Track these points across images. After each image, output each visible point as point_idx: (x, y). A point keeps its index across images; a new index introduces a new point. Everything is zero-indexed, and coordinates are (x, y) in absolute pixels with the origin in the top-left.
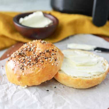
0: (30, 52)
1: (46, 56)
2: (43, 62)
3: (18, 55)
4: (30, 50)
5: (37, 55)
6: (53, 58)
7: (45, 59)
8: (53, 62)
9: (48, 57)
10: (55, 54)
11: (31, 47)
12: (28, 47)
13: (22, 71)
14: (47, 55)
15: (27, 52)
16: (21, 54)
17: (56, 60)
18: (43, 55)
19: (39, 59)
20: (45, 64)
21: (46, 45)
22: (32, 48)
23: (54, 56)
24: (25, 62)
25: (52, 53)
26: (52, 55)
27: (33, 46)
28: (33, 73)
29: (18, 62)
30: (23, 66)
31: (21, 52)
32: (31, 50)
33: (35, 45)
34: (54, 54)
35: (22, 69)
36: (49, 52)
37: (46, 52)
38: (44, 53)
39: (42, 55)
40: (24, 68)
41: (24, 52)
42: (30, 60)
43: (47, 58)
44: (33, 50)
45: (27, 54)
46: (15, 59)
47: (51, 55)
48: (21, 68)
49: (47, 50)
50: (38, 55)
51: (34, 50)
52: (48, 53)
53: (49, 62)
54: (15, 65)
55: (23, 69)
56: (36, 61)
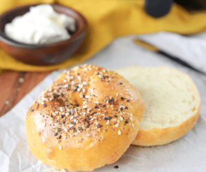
0: (76, 93)
1: (107, 113)
2: (100, 126)
3: (51, 99)
4: (76, 90)
5: (88, 110)
6: (121, 119)
7: (106, 119)
8: (122, 128)
9: (112, 115)
10: (126, 108)
11: (78, 84)
12: (73, 83)
13: (57, 141)
14: (110, 111)
15: (70, 92)
16: (58, 96)
17: (127, 122)
18: (101, 111)
19: (92, 120)
20: (104, 131)
21: (109, 85)
22: (81, 86)
23: (124, 113)
24: (64, 123)
25: (121, 107)
26: (119, 110)
27: (82, 81)
28: (79, 148)
29: (50, 120)
30: (60, 130)
31: (58, 91)
32: (79, 90)
33: (87, 79)
34: (124, 107)
35: (58, 136)
36: (114, 104)
37: (107, 102)
38: (105, 106)
39: (99, 110)
40: (62, 135)
41: (64, 93)
42: (75, 121)
43: (110, 118)
44: (81, 90)
45: (70, 96)
46: (45, 111)
47: (117, 110)
48: (57, 134)
49: (111, 98)
50: (93, 110)
51: (84, 90)
52: (112, 106)
53: (114, 127)
54: (44, 124)
55: (60, 137)
56: (87, 124)
